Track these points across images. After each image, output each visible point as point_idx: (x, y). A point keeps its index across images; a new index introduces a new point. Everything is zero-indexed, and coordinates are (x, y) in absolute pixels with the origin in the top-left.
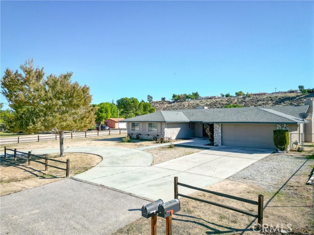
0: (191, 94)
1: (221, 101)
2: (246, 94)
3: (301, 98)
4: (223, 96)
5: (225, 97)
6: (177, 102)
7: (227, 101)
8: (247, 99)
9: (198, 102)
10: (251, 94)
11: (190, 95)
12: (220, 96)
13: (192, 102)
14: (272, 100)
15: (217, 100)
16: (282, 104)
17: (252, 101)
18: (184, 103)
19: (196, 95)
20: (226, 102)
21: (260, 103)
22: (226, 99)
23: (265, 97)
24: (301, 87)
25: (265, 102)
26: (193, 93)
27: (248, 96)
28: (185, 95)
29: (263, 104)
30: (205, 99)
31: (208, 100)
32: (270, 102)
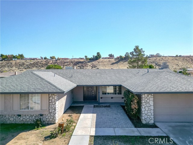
0: (18, 55)
1: (41, 61)
2: (57, 58)
3: (86, 62)
4: (42, 58)
5: (43, 59)
6: (5, 60)
7: (45, 62)
8: (58, 61)
9: (23, 61)
10: (61, 59)
11: (16, 56)
12: (40, 58)
13: (18, 61)
14: (72, 63)
15: (39, 61)
16: (78, 65)
17: (61, 62)
18: (11, 61)
19: (21, 57)
20: (45, 63)
21: (66, 64)
22: (45, 61)
23: (68, 61)
24: (86, 57)
25: (69, 64)
26: (19, 55)
27: (59, 59)
28: (12, 55)
29: (68, 65)
30: (29, 59)
31: (32, 60)
32: (71, 64)
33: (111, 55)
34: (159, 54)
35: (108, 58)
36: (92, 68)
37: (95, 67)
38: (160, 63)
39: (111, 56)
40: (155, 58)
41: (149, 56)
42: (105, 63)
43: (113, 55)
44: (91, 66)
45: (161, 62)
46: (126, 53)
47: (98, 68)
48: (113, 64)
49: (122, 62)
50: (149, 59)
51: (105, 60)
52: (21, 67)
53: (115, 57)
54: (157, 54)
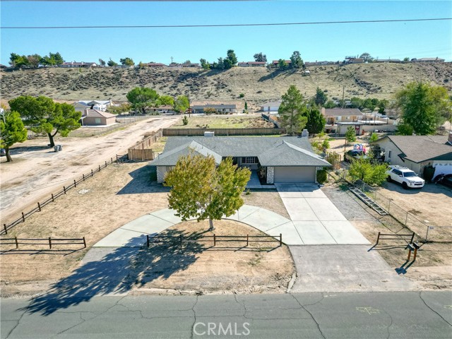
0: (49, 57)
1: (104, 72)
2: (137, 64)
3: (204, 75)
4: (103, 63)
5: (107, 65)
6: (24, 69)
7: (113, 73)
8: (142, 72)
9: (64, 71)
10: (146, 65)
11: (46, 57)
12: (99, 64)
13: (52, 70)
14: (172, 76)
15: (98, 70)
16: (185, 82)
17: (148, 74)
18: (38, 71)
19: (57, 58)
20: (112, 75)
21: (159, 79)
22: (112, 70)
23: (163, 70)
24: (203, 61)
25: (165, 78)
26: (51, 55)
27: (141, 67)
28: (36, 56)
29: (164, 80)
30: (75, 66)
31: (83, 69)
32: (171, 78)
33: (260, 55)
34: (368, 55)
35: (254, 65)
36: (218, 88)
37: (223, 88)
38: (366, 78)
39: (260, 58)
40: (356, 66)
41: (344, 61)
42: (246, 78)
43: (265, 56)
44: (215, 85)
45: (367, 75)
46: (294, 53)
47: (230, 91)
48: (263, 79)
49: (284, 76)
50: (343, 67)
51: (246, 68)
52: (61, 86)
53: (270, 61)
54: (364, 54)
